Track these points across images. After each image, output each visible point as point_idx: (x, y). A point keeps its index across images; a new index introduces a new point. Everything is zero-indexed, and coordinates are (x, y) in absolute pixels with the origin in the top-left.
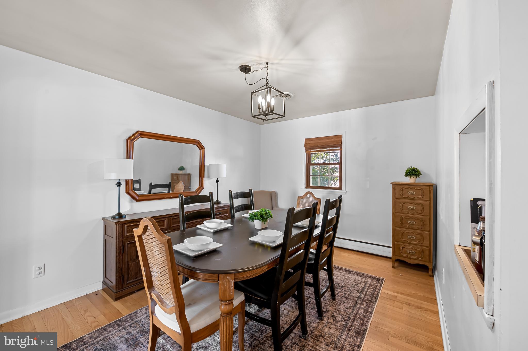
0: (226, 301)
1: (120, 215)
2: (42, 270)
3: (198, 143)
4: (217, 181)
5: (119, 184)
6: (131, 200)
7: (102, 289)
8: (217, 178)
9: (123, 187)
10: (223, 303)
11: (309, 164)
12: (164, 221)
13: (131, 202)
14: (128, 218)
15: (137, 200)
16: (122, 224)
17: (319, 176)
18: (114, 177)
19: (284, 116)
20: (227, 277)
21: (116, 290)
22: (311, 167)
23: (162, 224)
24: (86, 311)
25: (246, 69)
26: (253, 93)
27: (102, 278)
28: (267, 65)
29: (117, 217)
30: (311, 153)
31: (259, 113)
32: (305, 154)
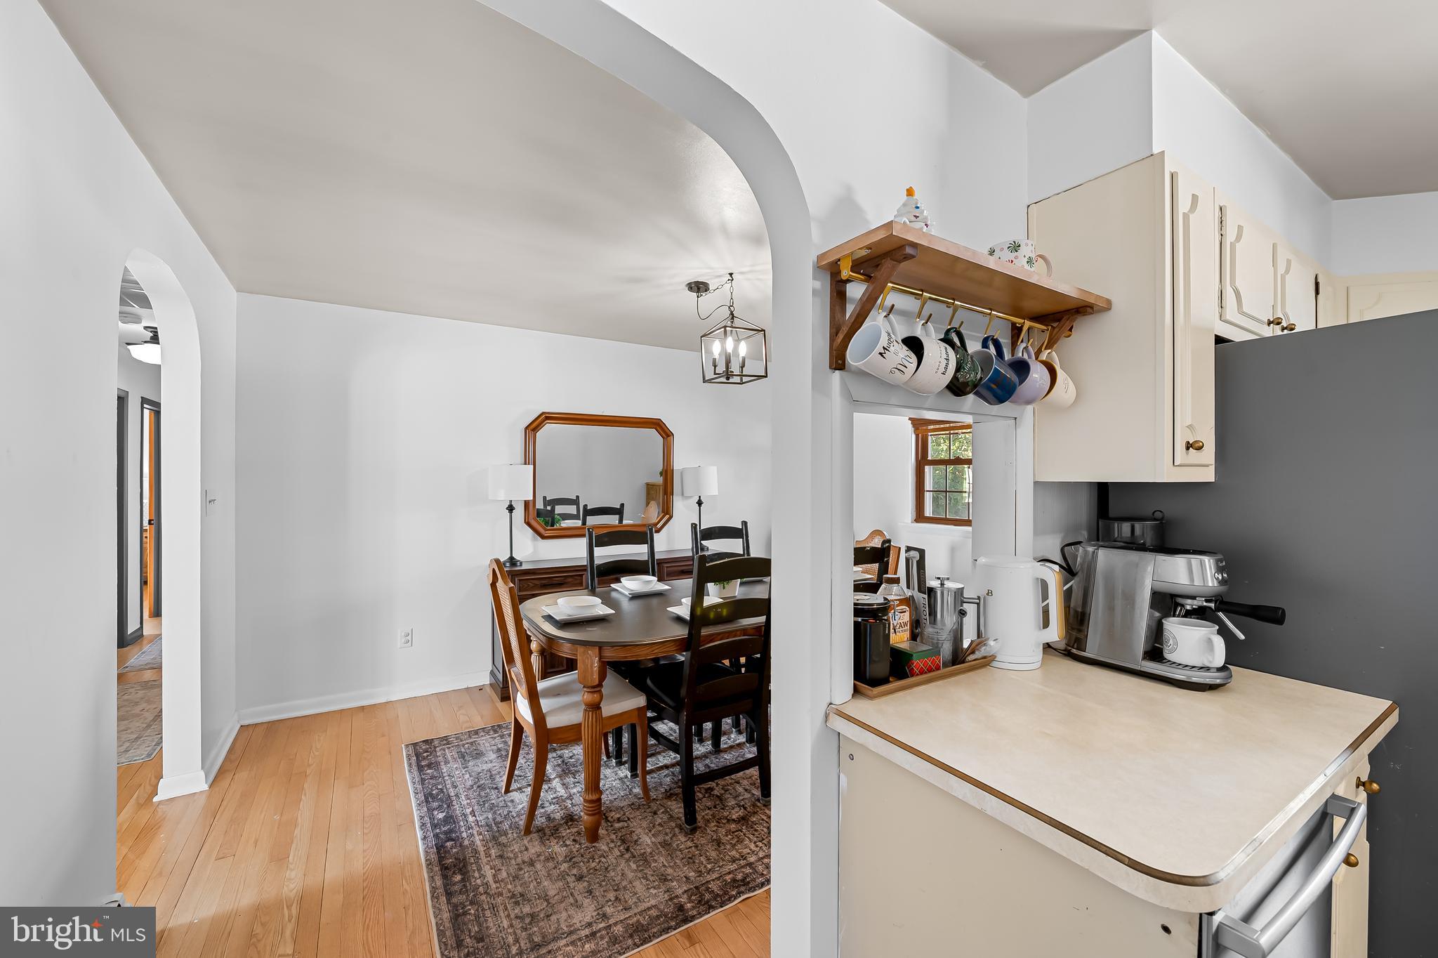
0: (588, 687)
1: (512, 561)
2: (409, 638)
3: (657, 425)
4: (700, 503)
5: (511, 509)
6: (534, 537)
7: (490, 684)
8: (700, 497)
9: (519, 512)
10: (585, 689)
11: (922, 461)
12: (581, 576)
13: (535, 539)
14: (524, 567)
15: (543, 537)
16: (512, 576)
17: (946, 492)
18: (504, 497)
19: (766, 377)
20: (589, 652)
21: (503, 685)
22: (928, 470)
23: (578, 581)
24: (460, 708)
25: (699, 287)
26: (704, 335)
27: (490, 667)
28: (731, 278)
29: (508, 564)
30: (929, 434)
31: (715, 374)
32: (914, 436)
